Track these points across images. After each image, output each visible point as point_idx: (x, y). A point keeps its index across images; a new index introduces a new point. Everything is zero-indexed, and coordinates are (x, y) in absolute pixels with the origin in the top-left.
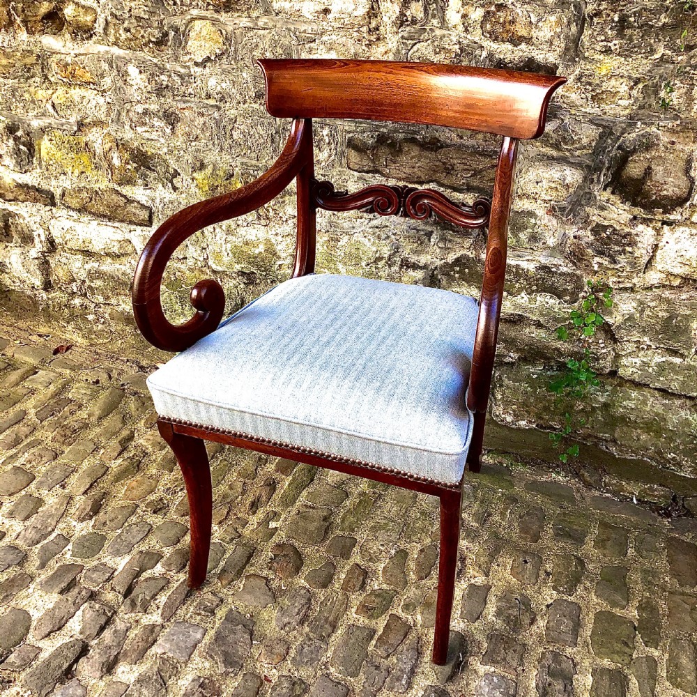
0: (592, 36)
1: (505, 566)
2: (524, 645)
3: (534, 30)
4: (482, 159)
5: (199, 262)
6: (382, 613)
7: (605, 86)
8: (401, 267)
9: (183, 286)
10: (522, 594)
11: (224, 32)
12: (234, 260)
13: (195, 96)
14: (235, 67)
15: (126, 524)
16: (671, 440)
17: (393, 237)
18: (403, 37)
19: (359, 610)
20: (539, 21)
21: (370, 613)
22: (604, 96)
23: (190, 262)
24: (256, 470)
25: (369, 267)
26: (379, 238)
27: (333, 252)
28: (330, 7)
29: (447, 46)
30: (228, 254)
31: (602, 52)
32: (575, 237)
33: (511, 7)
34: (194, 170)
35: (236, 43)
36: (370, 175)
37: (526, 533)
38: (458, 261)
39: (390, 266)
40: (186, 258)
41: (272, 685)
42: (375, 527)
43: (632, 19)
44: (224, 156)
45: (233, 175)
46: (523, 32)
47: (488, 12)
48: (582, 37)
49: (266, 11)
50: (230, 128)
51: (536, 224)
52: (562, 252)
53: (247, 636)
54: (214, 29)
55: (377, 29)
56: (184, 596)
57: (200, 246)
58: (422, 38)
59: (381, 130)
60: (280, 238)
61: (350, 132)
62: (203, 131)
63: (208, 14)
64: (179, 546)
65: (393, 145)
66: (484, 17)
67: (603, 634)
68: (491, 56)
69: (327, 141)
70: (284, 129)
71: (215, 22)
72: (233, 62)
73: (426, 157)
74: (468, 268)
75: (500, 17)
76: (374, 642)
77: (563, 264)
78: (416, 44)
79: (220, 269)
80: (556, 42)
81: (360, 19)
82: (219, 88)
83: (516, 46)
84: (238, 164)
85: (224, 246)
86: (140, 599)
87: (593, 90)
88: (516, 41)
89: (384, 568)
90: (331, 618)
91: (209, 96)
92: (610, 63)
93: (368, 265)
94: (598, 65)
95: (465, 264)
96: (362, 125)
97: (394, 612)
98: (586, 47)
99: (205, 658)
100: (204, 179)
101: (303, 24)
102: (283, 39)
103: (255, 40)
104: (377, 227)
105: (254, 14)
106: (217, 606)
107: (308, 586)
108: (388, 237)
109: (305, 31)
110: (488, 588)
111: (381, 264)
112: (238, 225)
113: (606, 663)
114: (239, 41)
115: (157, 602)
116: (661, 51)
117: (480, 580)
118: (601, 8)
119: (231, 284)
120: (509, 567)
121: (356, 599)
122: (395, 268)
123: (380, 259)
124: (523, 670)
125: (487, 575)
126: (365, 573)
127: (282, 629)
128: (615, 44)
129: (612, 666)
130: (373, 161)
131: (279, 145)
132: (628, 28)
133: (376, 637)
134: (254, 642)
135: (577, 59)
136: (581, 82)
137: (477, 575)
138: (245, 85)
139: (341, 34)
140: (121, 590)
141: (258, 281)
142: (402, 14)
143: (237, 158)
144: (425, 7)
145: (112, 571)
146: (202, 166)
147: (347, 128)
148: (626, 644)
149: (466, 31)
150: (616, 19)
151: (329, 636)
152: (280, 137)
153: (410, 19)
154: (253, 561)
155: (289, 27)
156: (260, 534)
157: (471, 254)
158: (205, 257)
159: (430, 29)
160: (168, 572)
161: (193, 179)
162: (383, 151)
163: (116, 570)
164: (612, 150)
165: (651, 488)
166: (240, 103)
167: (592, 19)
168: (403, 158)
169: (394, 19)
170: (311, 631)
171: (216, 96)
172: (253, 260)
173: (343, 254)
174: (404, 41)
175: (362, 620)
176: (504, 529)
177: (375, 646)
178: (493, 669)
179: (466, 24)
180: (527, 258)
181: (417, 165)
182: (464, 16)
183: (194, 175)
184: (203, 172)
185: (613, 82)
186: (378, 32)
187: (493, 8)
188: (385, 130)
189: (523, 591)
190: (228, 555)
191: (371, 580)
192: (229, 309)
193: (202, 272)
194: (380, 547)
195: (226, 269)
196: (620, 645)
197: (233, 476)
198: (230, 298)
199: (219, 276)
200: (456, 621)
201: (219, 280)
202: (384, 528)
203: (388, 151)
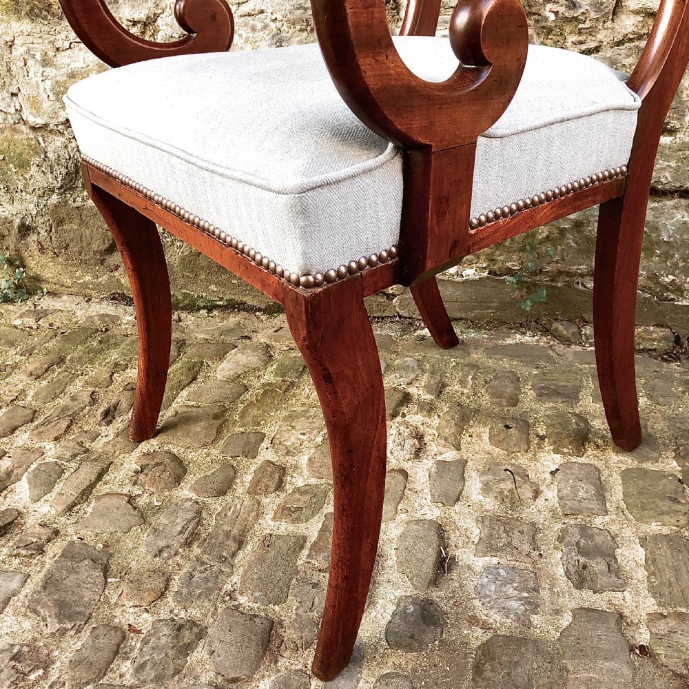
1: (479, 436)
2: (533, 524)
5: (9, 117)
6: (313, 515)
10: (513, 465)
12: (58, 104)
16: (666, 256)
17: (273, 25)
19: (278, 515)
21: (295, 516)
24: (111, 376)
26: (253, 29)
30: (48, 96)
41: (143, 636)
42: (290, 416)
53: (98, 573)
57: (8, 91)
67: (640, 493)
76: (305, 552)
79: (40, 121)
85: (41, 86)
89: (310, 460)
90: (235, 532)
97: (331, 510)
99: (25, 615)
104: (249, 15)
106: (49, 540)
107: (195, 497)
108: (265, 27)
110: (463, 463)
112: (58, 49)
113: (654, 528)
117: (450, 455)
119: (59, 144)
120: (486, 437)
121: (271, 502)
124: (541, 555)
125: (458, 448)
126: (283, 470)
127: (155, 556)
129: (665, 531)
133: (308, 545)
134: (109, 580)
137: (443, 450)
148: (675, 500)
151: (234, 555)
154: (106, 478)
156: (118, 445)
158: (19, 108)
165: (646, 331)
170: (204, 552)
175: (285, 527)
176: (468, 397)
177: (309, 556)
178: (495, 560)
189: (513, 461)
190: (67, 474)
191: (292, 477)
192: (59, 180)
193: (15, 130)
194: (301, 437)
195: (49, 121)
196: (668, 503)
197: (77, 387)
198: (58, 165)
199: (40, 134)
200: (426, 508)
201: (40, 139)
202: (303, 416)
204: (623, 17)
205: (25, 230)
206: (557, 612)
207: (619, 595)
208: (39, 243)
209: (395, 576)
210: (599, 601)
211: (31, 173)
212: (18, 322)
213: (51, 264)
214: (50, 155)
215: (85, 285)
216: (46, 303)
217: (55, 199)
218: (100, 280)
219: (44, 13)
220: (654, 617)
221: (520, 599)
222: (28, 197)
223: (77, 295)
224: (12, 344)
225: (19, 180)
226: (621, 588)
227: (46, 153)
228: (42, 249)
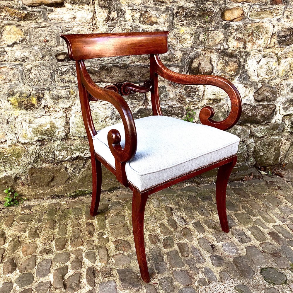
0: (177, 20)
3: (158, 19)
4: (144, 69)
5: (14, 141)
6: (173, 244)
7: (183, 37)
8: (116, 119)
9: (5, 155)
11: (23, 30)
12: (34, 135)
13: (8, 61)
14: (30, 45)
15: (37, 264)
18: (109, 26)
19: (165, 247)
20: (159, 16)
21: (170, 246)
22: (183, 41)
23: (9, 142)
24: (78, 222)
25: (102, 122)
26: (106, 109)
28: (76, 16)
29: (127, 28)
30: (30, 133)
31: (181, 25)
32: (180, 93)
33: (149, 12)
34: (9, 96)
35: (30, 35)
36: (99, 83)
37: (194, 203)
38: (139, 111)
39: (112, 120)
40: (6, 141)
41: (159, 284)
43: (189, 14)
44: (25, 87)
45: (31, 95)
46: (154, 20)
47: (142, 14)
48: (174, 21)
49: (45, 19)
50: (28, 73)
51: (166, 90)
52: (176, 99)
53: (134, 274)
54: (18, 29)
55: (95, 24)
56: (92, 275)
57: (14, 133)
58: (117, 25)
59: (102, 64)
60: (57, 119)
61: (88, 67)
62: (14, 77)
63: (14, 22)
64: (72, 260)
65: (107, 69)
66: (140, 16)
67: (241, 219)
68: (143, 30)
70: (57, 70)
71: (18, 26)
72: (29, 43)
73: (122, 72)
74: (143, 113)
75: (146, 15)
77: (176, 104)
78: (114, 28)
79: (26, 141)
80: (166, 23)
81: (89, 20)
82: (22, 56)
83: (152, 26)
84: (34, 89)
85: (28, 130)
86: (74, 285)
87: (180, 39)
88: (152, 24)
89: (161, 231)
90: (158, 254)
91: (16, 60)
92: (183, 29)
93: (102, 121)
94: (180, 30)
95: (142, 112)
96: (94, 63)
97: (177, 242)
98: (176, 24)
99: (124, 290)
100: (15, 100)
101: (64, 24)
102: (55, 31)
103: (40, 33)
104: (104, 105)
105: (39, 21)
106: (111, 271)
109: (65, 27)
110: (199, 222)
111: (108, 119)
112: (35, 118)
113: (249, 226)
114: (32, 33)
115: (82, 283)
116: (198, 24)
117: (194, 221)
118: (179, 10)
119: (33, 148)
120: (198, 214)
121: (160, 245)
122: (114, 120)
123: (107, 117)
124: (231, 239)
125: (195, 218)
126: (156, 236)
128: (185, 22)
129: (251, 226)
130: (99, 77)
131: (54, 77)
132: (187, 17)
133: (179, 252)
134: (138, 275)
135: (173, 29)
136: (176, 36)
137: (191, 220)
138: (36, 53)
139: (82, 26)
140: (61, 286)
141: (46, 143)
142: (109, 17)
143: (33, 87)
144: (117, 13)
145: (49, 282)
146: (14, 94)
149: (134, 21)
150: (184, 14)
151: (162, 260)
152: (55, 73)
153: (111, 18)
154: (109, 251)
155: (57, 25)
156: (103, 242)
157: (144, 107)
158: (18, 138)
159: (120, 22)
160: (76, 271)
161: (8, 101)
162: (104, 72)
163: (50, 281)
164: (187, 59)
166: (33, 61)
167: (177, 14)
168: (112, 74)
169: (104, 19)
171: (20, 60)
172: (44, 133)
174: (109, 27)
175: (169, 250)
178: (223, 242)
179: (133, 19)
180: (164, 104)
181: (119, 75)
182: (133, 16)
183: (9, 99)
184: (14, 97)
185: (185, 35)
186: (95, 26)
187: (143, 12)
188: (104, 64)
189: (209, 219)
190: (97, 253)
191: (159, 237)
192: (33, 160)
193: (16, 145)
194: (153, 226)
195: (30, 141)
196: (248, 220)
197: (70, 228)
198: (33, 155)
199: (25, 145)
200: (199, 235)
201: (26, 147)
202: (149, 220)
203: (106, 72)
204: (204, 100)
205: (16, 178)
206: (242, 249)
207: (251, 242)
208: (22, 182)
209: (205, 252)
210: (248, 244)
211: (22, 159)
212: (23, 212)
213: (27, 189)
214: (30, 152)
215: (41, 194)
216: (27, 203)
217: (30, 166)
218: (47, 191)
219: (32, 107)
220: (260, 244)
221: (234, 249)
222: (19, 167)
223: (38, 198)
224: (29, 220)
225: (16, 162)
226: (251, 240)
227: (28, 151)
228: (23, 185)
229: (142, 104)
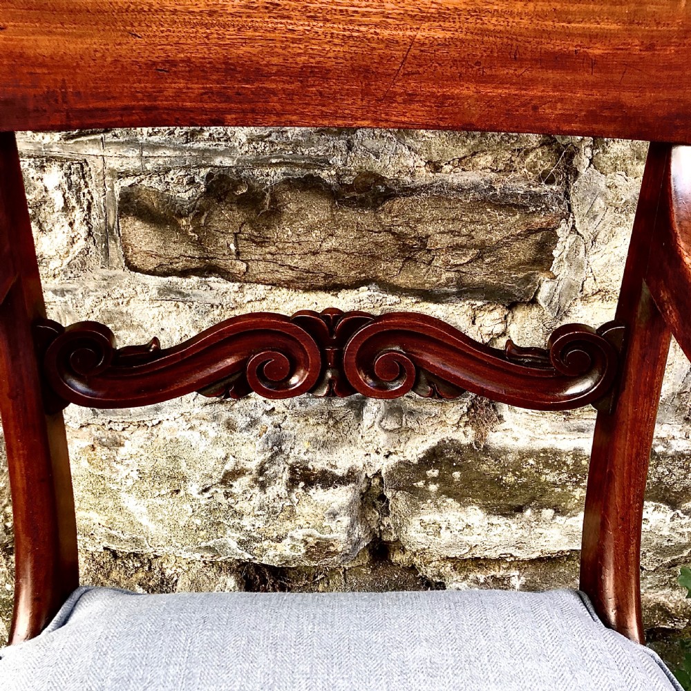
4: (499, 216)
8: (292, 483)
17: (266, 420)
25: (207, 495)
26: (230, 426)
27: (107, 473)
36: (194, 280)
38: (434, 456)
39: (263, 486)
59: (217, 161)
61: (126, 174)
65: (252, 200)
69: (59, 203)
73: (346, 226)
74: (458, 468)
77: (677, 435)
93: (206, 490)
95: (452, 461)
96: (160, 152)
108: (253, 423)
111: (239, 485)
122: (278, 488)
123: (236, 473)
130: (199, 244)
147: (114, 164)
157: (466, 437)
162: (226, 218)
168: (284, 233)
173: (135, 475)
181: (326, 246)
188: (227, 162)
203: (239, 216)
229: (457, 417)
